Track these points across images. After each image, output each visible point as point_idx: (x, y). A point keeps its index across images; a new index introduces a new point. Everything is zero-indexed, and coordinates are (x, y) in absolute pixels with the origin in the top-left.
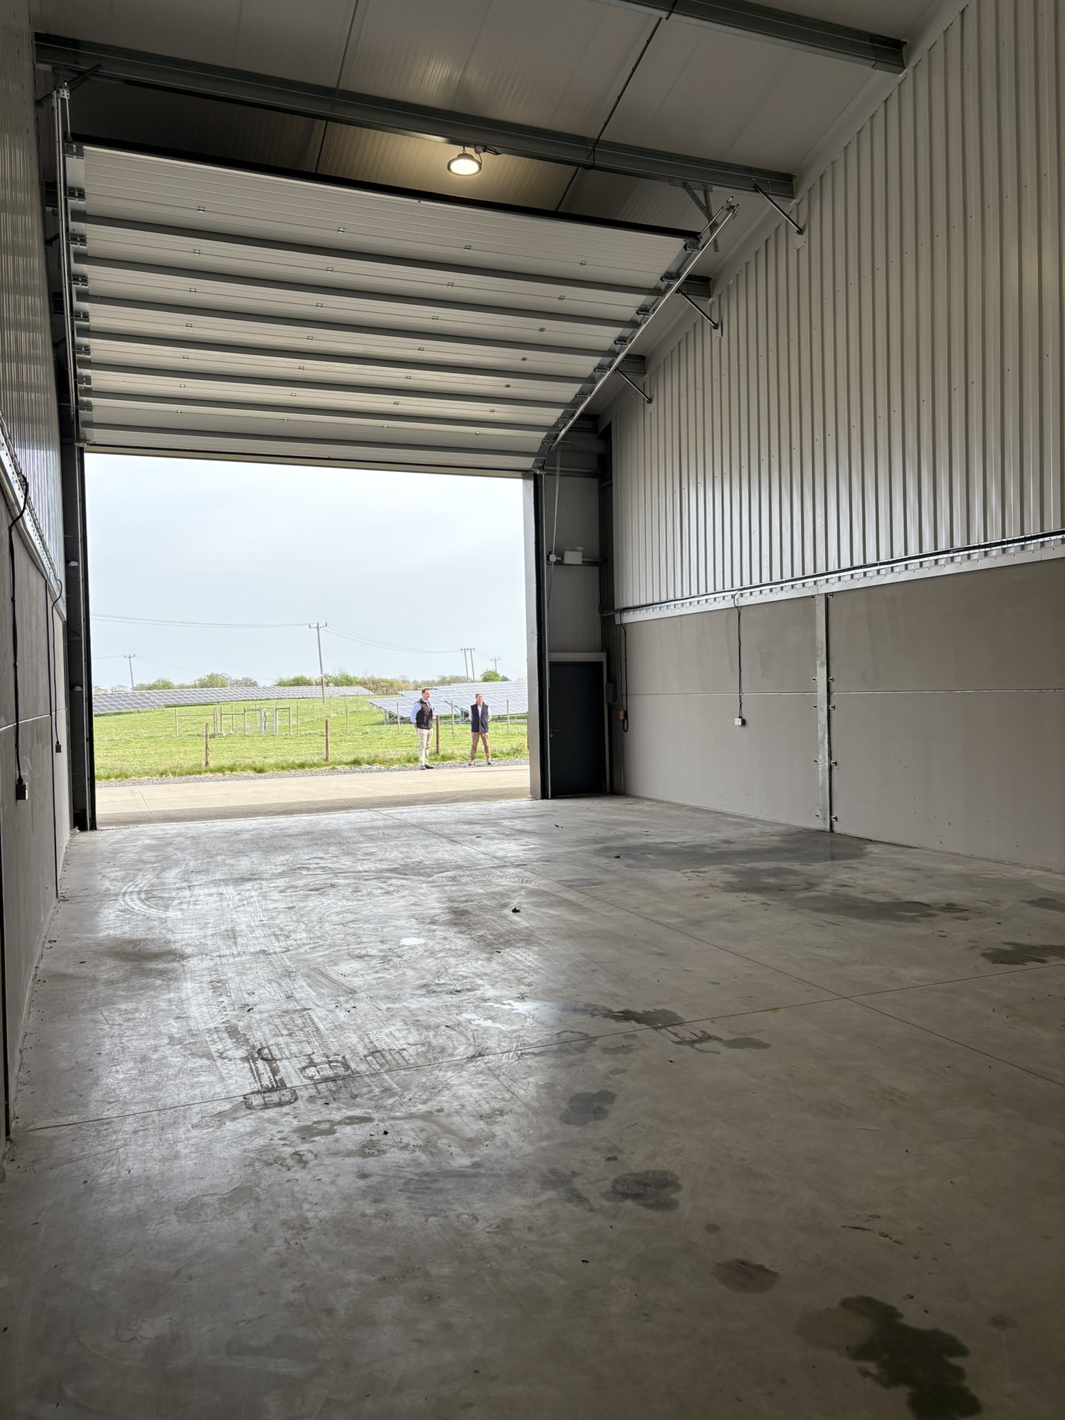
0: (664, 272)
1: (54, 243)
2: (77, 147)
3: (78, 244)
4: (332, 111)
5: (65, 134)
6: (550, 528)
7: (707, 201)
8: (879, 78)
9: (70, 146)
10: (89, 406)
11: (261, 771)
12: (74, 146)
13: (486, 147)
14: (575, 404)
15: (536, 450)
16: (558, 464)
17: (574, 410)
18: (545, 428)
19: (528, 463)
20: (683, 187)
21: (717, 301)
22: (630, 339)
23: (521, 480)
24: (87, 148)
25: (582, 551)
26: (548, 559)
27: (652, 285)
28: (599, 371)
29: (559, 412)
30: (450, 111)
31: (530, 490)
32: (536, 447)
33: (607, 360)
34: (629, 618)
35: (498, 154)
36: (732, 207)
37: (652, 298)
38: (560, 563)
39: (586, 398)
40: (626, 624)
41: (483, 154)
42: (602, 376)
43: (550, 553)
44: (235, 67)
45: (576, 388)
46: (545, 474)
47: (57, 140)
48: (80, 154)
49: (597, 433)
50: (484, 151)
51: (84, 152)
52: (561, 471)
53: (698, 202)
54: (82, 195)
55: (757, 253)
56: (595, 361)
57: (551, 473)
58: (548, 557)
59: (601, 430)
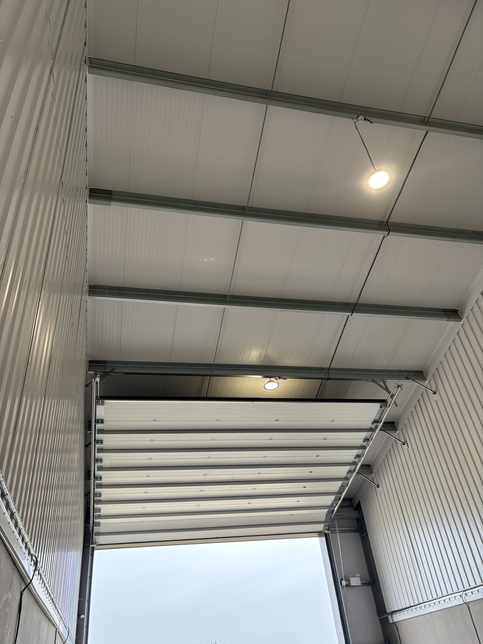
0: (373, 420)
1: (89, 446)
2: (101, 401)
3: (99, 444)
4: (212, 372)
5: (97, 397)
6: (339, 563)
7: (386, 386)
8: (451, 325)
9: (98, 401)
10: (99, 524)
12: (100, 401)
13: (280, 377)
14: (340, 492)
15: (324, 520)
16: (337, 526)
17: (340, 495)
18: (326, 507)
19: (320, 527)
20: (373, 382)
21: (401, 432)
22: (362, 455)
23: (318, 538)
24: (106, 401)
25: (359, 577)
26: (341, 584)
27: (368, 427)
28: (349, 474)
29: (332, 498)
30: (262, 366)
31: (324, 543)
32: (323, 519)
33: (352, 467)
34: (397, 618)
35: (286, 379)
36: (399, 386)
37: (370, 433)
38: (348, 585)
39: (346, 488)
40: (396, 622)
41: (279, 380)
42: (351, 477)
43: (342, 580)
44: (171, 362)
45: (339, 483)
46: (331, 533)
47: (93, 399)
48: (103, 404)
49: (353, 507)
50: (279, 379)
51: (105, 403)
52: (339, 530)
53: (382, 387)
54: (102, 421)
55: (415, 407)
56: (347, 468)
57: (334, 532)
58: (341, 582)
59: (355, 506)
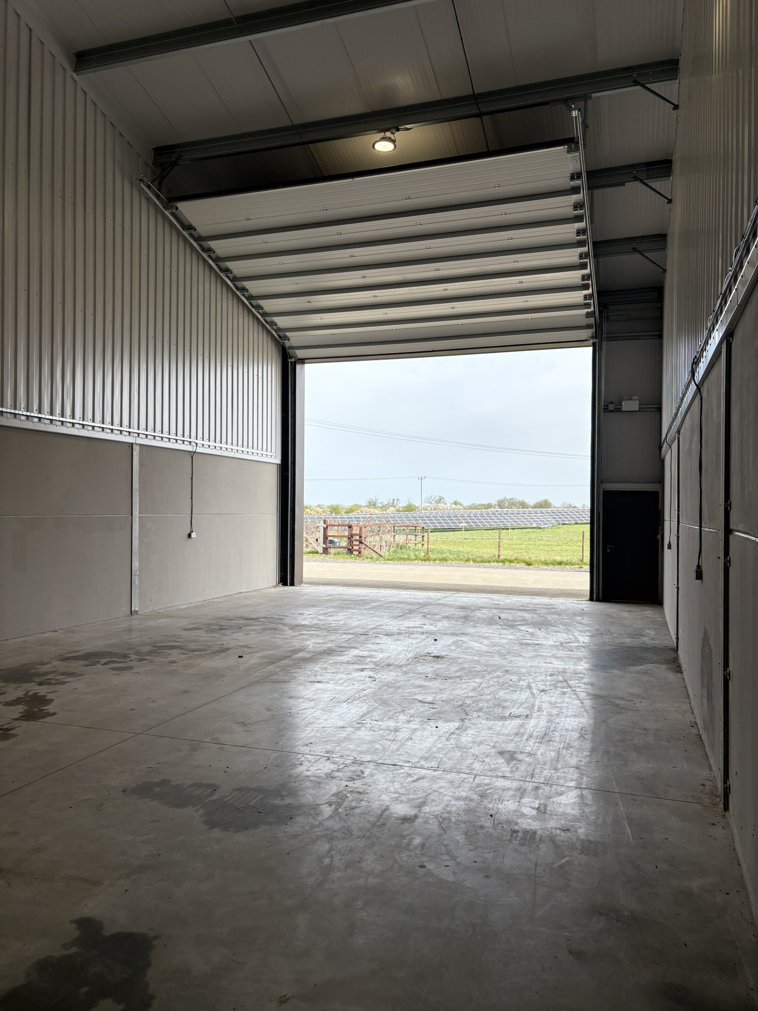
0: (569, 174)
4: (301, 139)
10: (287, 338)
11: (529, 564)
14: (586, 285)
19: (586, 334)
25: (638, 398)
26: (606, 408)
28: (582, 259)
33: (584, 249)
35: (409, 129)
37: (578, 196)
38: (617, 410)
43: (609, 403)
45: (577, 274)
46: (599, 341)
51: (178, 206)
54: (194, 228)
